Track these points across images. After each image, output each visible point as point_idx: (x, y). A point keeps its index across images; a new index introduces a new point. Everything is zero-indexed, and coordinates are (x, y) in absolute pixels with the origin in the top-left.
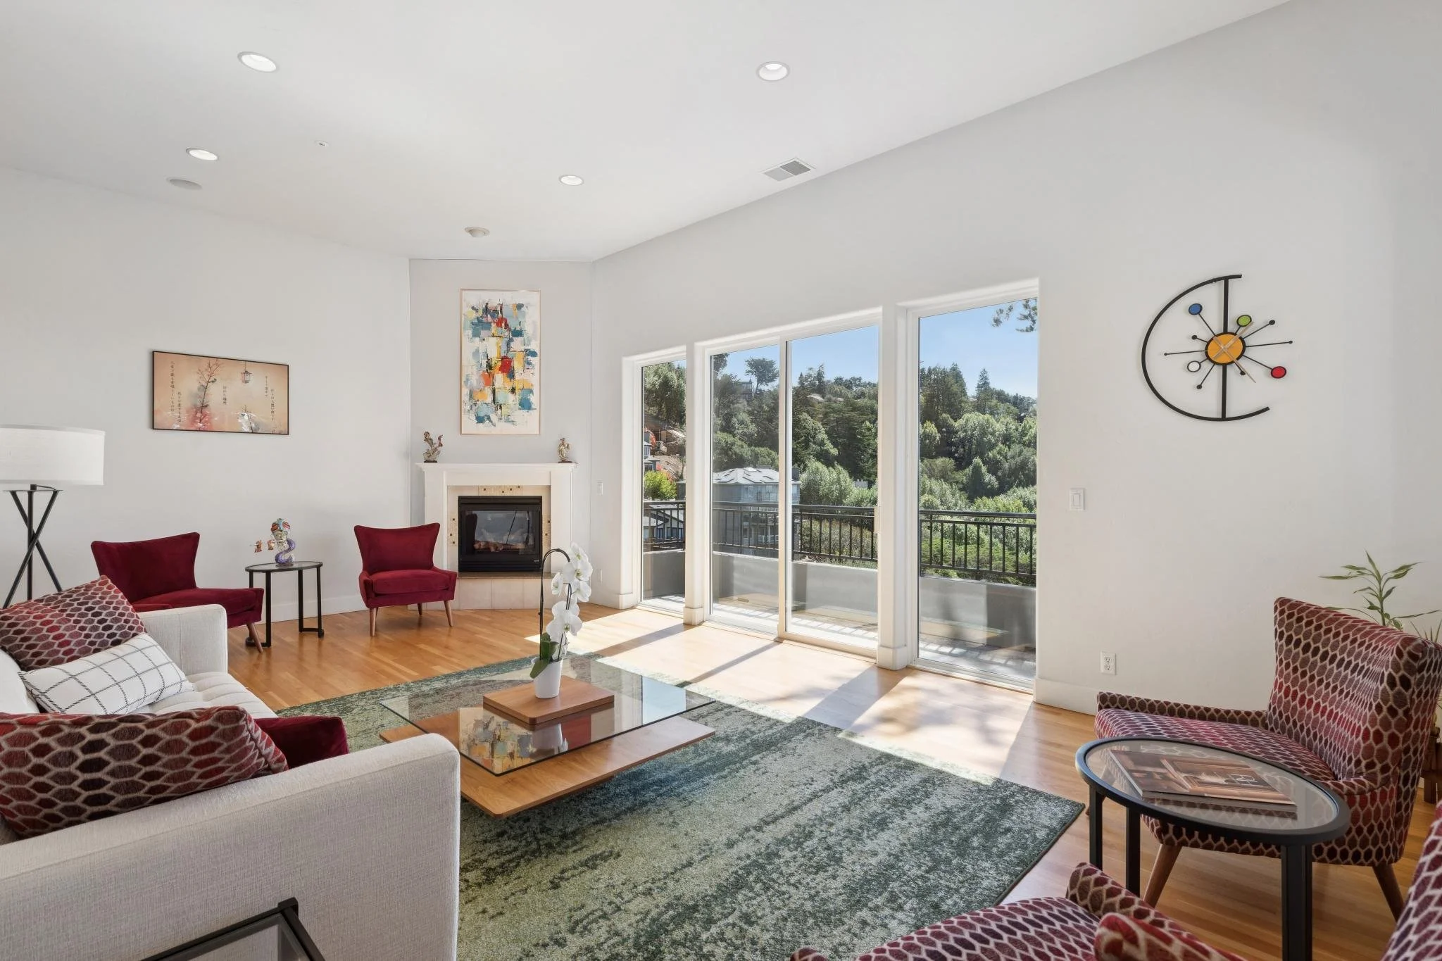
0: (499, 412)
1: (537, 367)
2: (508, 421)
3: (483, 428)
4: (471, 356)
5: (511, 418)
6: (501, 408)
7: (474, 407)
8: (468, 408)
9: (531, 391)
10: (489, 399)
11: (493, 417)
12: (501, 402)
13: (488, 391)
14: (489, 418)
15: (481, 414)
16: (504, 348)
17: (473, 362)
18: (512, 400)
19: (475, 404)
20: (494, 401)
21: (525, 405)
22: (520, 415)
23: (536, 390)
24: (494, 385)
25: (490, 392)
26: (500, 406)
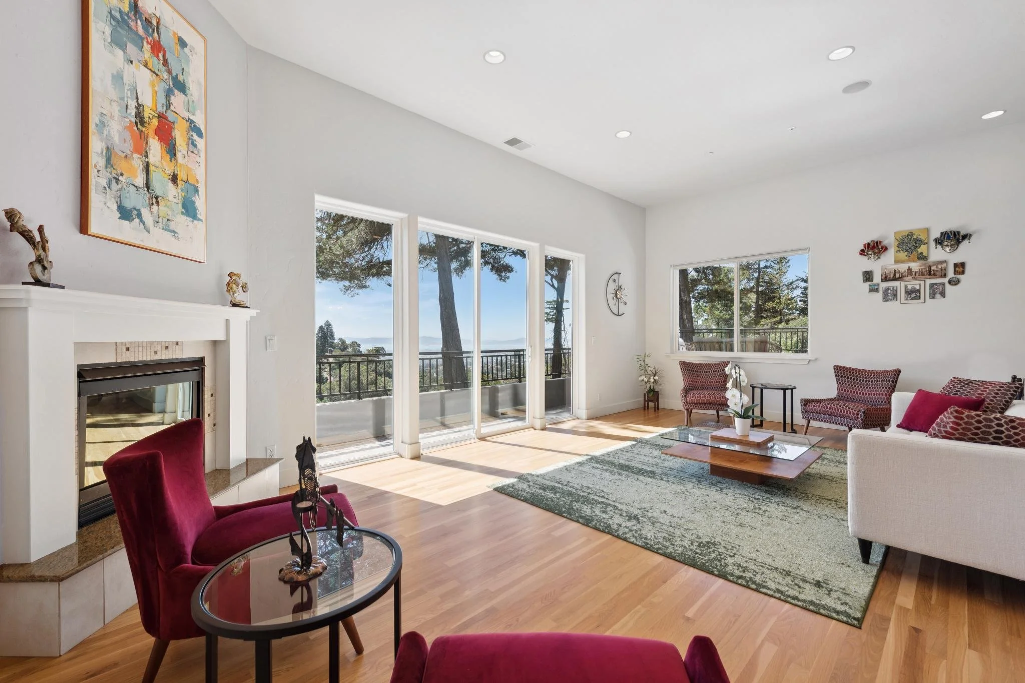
0: (155, 208)
1: (202, 154)
2: (167, 229)
3: (128, 231)
4: (108, 81)
5: (172, 226)
6: (157, 203)
7: (114, 186)
8: (104, 182)
9: (196, 191)
10: (140, 181)
11: (145, 213)
12: (158, 192)
13: (137, 162)
14: (139, 216)
15: (128, 204)
16: (162, 100)
17: (113, 94)
18: (172, 193)
19: (117, 180)
20: (147, 185)
21: (189, 210)
22: (181, 222)
23: (202, 190)
24: (147, 156)
25: (141, 167)
26: (157, 198)
